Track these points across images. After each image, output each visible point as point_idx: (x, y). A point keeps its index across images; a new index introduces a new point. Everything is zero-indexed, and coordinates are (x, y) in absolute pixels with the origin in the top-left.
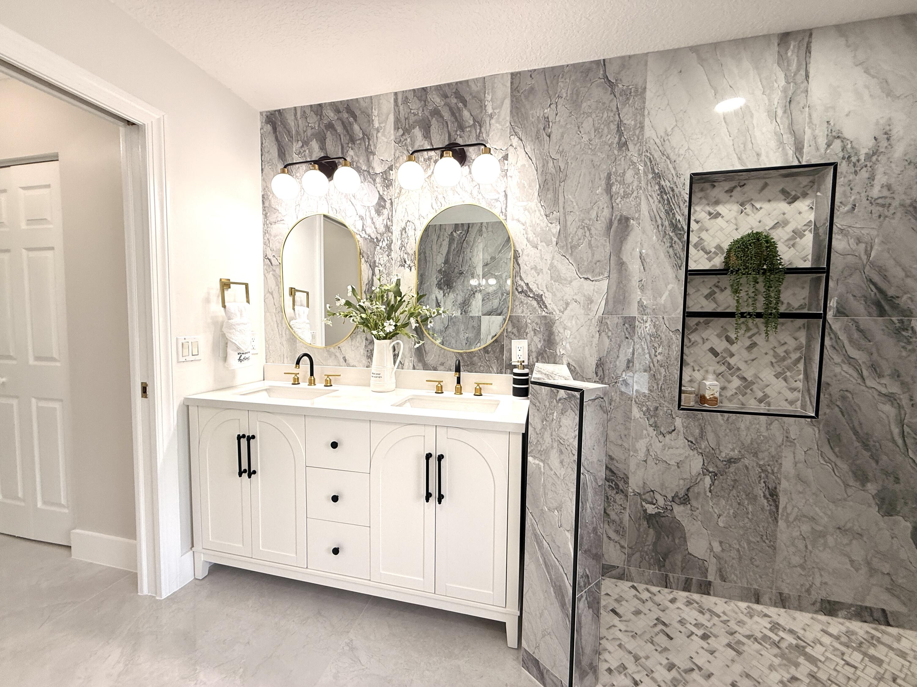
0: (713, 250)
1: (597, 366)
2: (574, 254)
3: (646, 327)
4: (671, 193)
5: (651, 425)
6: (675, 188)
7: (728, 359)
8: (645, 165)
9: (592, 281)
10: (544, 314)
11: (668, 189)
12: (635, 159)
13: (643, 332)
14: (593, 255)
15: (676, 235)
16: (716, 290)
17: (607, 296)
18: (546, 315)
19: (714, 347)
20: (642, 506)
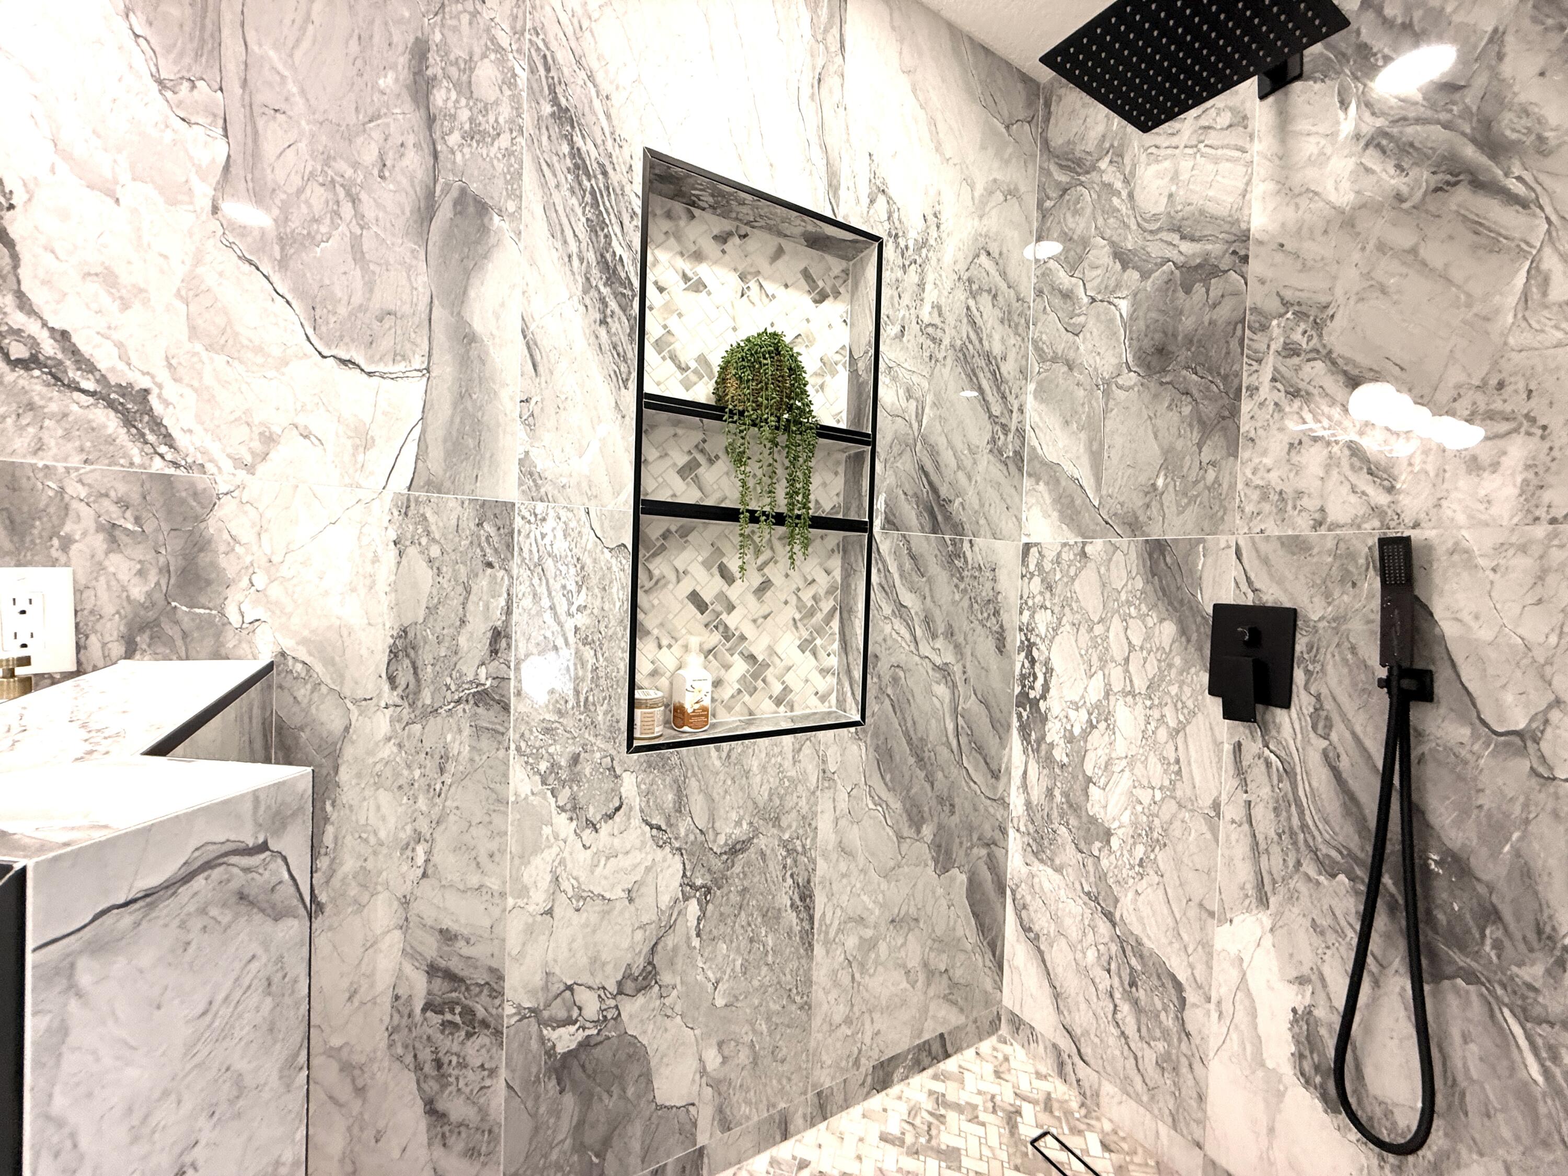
0: (693, 365)
1: (394, 654)
2: (295, 265)
3: (543, 536)
4: (600, 177)
5: (562, 809)
6: (609, 169)
7: (724, 616)
8: (533, 70)
9: (370, 374)
10: (158, 465)
11: (593, 166)
12: (504, 40)
13: (534, 549)
14: (370, 287)
15: (615, 295)
16: (701, 458)
17: (423, 432)
18: (171, 471)
19: (698, 589)
20: (542, 1040)
